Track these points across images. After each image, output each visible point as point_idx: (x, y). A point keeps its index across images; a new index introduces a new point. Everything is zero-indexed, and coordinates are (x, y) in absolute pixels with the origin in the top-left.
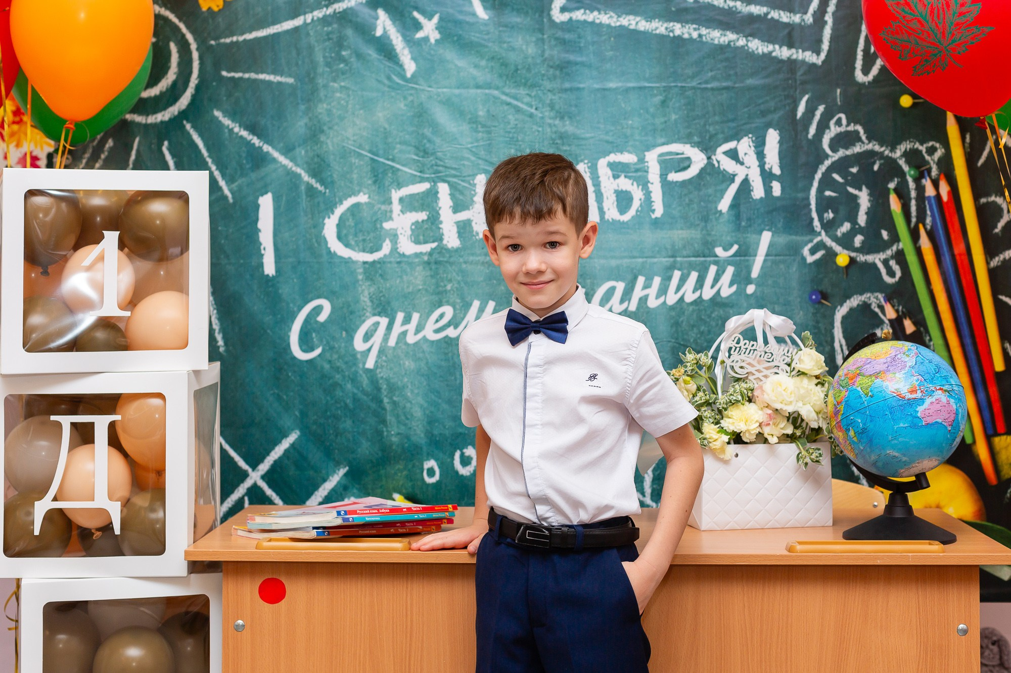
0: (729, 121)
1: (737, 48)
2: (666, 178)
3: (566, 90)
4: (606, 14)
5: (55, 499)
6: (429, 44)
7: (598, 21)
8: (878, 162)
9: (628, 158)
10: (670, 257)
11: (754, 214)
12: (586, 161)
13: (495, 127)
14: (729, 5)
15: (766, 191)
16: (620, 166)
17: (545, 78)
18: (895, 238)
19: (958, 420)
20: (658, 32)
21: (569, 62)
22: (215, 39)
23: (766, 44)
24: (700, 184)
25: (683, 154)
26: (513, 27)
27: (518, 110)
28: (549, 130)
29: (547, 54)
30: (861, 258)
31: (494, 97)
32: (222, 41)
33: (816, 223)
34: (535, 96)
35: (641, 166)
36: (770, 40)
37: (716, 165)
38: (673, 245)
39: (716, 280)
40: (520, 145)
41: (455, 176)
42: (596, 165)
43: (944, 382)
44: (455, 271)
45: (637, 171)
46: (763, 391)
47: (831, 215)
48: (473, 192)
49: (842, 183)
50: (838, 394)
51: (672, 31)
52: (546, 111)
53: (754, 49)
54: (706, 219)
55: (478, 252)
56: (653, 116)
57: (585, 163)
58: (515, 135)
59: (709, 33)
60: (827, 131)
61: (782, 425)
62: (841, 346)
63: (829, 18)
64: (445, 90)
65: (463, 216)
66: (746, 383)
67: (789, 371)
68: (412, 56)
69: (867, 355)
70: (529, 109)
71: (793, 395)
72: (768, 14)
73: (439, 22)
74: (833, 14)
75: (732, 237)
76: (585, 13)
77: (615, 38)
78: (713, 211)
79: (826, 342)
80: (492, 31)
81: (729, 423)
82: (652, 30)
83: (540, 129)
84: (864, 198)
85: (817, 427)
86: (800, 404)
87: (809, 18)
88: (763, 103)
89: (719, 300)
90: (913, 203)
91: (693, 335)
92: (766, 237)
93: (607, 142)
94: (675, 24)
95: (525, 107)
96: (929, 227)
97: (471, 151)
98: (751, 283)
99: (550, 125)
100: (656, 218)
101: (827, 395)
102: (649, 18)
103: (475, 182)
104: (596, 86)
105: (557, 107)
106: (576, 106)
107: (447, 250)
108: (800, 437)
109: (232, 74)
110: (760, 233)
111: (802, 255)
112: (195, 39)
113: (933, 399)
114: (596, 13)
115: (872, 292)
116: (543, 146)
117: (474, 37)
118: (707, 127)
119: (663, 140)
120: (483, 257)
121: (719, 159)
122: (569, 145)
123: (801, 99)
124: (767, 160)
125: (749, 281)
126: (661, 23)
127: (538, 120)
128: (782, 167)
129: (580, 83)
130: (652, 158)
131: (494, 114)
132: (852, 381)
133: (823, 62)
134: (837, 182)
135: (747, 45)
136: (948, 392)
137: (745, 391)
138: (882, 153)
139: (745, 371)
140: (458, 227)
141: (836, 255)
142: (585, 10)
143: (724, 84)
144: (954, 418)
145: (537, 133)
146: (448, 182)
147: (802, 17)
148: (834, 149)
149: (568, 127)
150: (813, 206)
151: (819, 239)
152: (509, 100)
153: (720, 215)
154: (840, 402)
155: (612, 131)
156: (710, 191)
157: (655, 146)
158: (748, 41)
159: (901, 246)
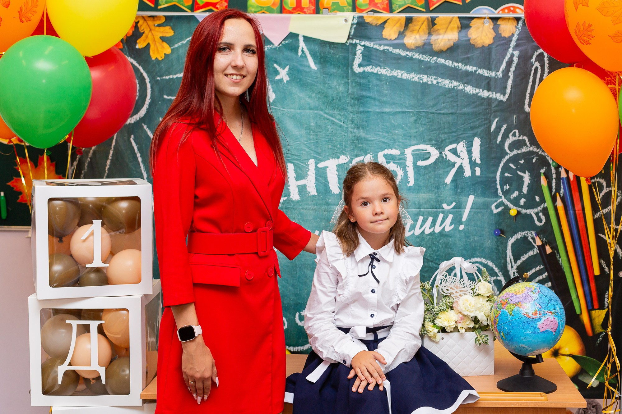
0: (453, 132)
1: (459, 90)
2: (416, 164)
3: (361, 112)
4: (384, 68)
5: (70, 364)
6: (283, 83)
7: (379, 73)
8: (535, 157)
9: (395, 152)
10: (417, 208)
11: (465, 185)
12: (371, 153)
13: (320, 132)
14: (454, 65)
15: (472, 172)
16: (391, 156)
17: (349, 105)
18: (543, 201)
19: (559, 328)
20: (414, 80)
21: (363, 96)
22: (160, 76)
23: (475, 88)
24: (435, 168)
25: (426, 150)
26: (331, 75)
27: (333, 123)
28: (351, 135)
29: (350, 92)
30: (524, 211)
31: (320, 115)
32: (164, 77)
33: (500, 191)
34: (343, 115)
35: (402, 157)
36: (478, 87)
37: (445, 157)
38: (419, 202)
39: (443, 222)
40: (334, 143)
41: (297, 160)
42: (377, 155)
43: (553, 308)
44: (296, 213)
45: (400, 159)
46: (458, 305)
47: (508, 187)
48: (307, 169)
49: (515, 169)
50: (496, 312)
51: (422, 80)
52: (349, 124)
53: (468, 91)
54: (438, 188)
55: (310, 203)
56: (410, 128)
57: (371, 155)
58: (332, 137)
59: (443, 81)
60: (508, 139)
61: (468, 323)
62: (511, 260)
63: (511, 74)
64: (292, 110)
65: (301, 182)
66: (449, 299)
67: (473, 293)
68: (273, 90)
69: (513, 291)
70: (339, 122)
71: (474, 307)
72: (477, 71)
73: (289, 71)
74: (514, 72)
75: (452, 198)
76: (372, 68)
77: (389, 83)
78: (442, 183)
79: (503, 257)
80: (319, 76)
81: (439, 322)
82: (411, 79)
83: (346, 134)
84: (527, 178)
85: (486, 324)
86: (477, 312)
87: (500, 74)
88: (472, 123)
89: (444, 233)
90: (554, 181)
91: (429, 252)
92: (471, 198)
93: (384, 142)
94: (424, 75)
95: (337, 121)
96: (562, 195)
97: (306, 145)
98: (462, 224)
99: (351, 132)
100: (410, 186)
101: (491, 309)
102: (409, 72)
103: (309, 163)
104: (378, 110)
105: (355, 122)
106: (366, 121)
107: (292, 201)
108: (477, 328)
109: (170, 97)
110: (468, 196)
111: (491, 208)
112: (148, 76)
113: (546, 318)
114: (378, 68)
115: (529, 230)
116: (347, 144)
117: (309, 80)
118: (440, 135)
119: (415, 142)
120: (313, 206)
121: (446, 154)
122: (362, 144)
123: (494, 121)
124: (473, 155)
125: (461, 223)
126: (415, 75)
127: (345, 129)
128: (481, 159)
129: (369, 108)
130: (409, 152)
131: (320, 125)
132: (504, 306)
133: (507, 100)
134: (512, 168)
135: (464, 89)
136: (554, 313)
137: (448, 304)
138: (538, 153)
139: (449, 292)
140: (298, 189)
141: (510, 209)
142: (373, 66)
143: (450, 111)
144: (557, 327)
145: (344, 136)
146: (293, 163)
147: (496, 73)
148: (511, 149)
149: (362, 134)
150: (498, 182)
151: (501, 200)
152: (328, 117)
153: (446, 186)
154: (497, 317)
155: (386, 136)
156: (441, 172)
157: (410, 146)
158: (465, 86)
159: (546, 205)
